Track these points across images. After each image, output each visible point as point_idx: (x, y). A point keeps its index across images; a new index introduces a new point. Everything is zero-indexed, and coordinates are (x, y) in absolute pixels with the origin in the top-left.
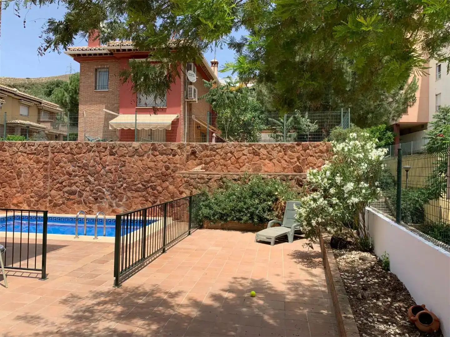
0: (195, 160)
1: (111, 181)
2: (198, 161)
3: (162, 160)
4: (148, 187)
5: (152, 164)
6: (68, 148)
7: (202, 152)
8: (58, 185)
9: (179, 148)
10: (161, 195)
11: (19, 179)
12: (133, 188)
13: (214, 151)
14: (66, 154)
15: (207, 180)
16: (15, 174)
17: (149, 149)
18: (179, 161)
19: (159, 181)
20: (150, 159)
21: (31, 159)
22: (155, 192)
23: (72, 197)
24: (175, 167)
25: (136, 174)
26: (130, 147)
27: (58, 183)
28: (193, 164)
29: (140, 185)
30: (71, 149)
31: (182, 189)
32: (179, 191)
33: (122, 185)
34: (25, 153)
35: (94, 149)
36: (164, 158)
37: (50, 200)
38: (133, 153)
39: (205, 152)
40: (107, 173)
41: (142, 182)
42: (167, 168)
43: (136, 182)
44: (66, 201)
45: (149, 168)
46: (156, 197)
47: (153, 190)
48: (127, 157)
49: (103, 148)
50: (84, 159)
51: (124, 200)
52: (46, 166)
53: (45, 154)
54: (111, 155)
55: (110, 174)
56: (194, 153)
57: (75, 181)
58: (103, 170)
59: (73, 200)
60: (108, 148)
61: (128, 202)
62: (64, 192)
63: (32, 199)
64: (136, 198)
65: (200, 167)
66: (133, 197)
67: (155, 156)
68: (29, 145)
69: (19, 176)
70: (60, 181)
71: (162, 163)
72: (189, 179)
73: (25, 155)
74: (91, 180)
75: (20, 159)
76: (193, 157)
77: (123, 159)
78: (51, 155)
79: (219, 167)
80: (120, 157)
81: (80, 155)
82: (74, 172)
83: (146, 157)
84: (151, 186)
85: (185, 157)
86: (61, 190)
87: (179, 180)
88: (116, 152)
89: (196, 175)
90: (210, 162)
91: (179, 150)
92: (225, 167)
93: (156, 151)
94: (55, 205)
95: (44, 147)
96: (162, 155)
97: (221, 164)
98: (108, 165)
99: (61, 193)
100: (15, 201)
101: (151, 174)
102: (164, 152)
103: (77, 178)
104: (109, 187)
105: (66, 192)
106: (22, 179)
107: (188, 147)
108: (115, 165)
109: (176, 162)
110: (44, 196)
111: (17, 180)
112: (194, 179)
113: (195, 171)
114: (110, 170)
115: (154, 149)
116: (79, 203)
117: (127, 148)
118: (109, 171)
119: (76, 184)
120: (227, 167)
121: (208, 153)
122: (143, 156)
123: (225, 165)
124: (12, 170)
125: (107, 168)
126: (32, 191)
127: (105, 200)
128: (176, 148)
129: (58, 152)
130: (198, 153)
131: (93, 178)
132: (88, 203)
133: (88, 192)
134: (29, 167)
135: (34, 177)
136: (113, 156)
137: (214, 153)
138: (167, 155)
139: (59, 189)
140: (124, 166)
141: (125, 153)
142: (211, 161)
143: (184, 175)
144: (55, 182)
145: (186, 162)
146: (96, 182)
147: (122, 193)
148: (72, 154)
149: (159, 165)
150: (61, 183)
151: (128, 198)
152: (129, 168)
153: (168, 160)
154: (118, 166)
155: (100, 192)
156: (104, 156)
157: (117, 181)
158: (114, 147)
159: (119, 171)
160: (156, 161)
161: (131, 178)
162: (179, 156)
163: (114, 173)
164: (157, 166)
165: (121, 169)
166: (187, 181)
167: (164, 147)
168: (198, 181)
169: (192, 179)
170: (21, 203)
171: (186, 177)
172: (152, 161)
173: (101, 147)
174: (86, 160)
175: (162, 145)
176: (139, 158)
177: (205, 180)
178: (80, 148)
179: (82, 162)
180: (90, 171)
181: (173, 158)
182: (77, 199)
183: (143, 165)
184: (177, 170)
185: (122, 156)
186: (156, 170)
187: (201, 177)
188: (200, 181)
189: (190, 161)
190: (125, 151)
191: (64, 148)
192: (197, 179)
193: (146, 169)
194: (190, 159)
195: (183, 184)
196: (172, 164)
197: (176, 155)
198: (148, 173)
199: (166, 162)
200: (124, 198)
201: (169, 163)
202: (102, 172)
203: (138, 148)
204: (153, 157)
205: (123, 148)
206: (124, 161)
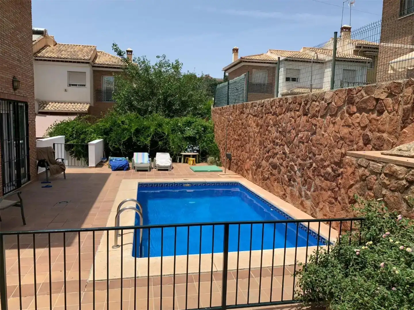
1: (302, 155)
3: (359, 123)
4: (339, 175)
5: (345, 131)
6: (274, 107)
8: (267, 154)
9: (390, 95)
12: (322, 171)
15: (404, 182)
16: (247, 138)
17: (344, 102)
18: (387, 127)
20: (343, 121)
21: (254, 122)
23: (274, 171)
24: (379, 138)
25: (327, 148)
26: (323, 99)
29: (329, 169)
30: (276, 108)
31: (353, 193)
33: (311, 165)
34: (252, 115)
35: (291, 106)
36: (364, 118)
37: (262, 171)
38: (325, 109)
40: (300, 142)
41: (331, 163)
43: (325, 162)
44: (270, 176)
45: (341, 138)
48: (319, 118)
50: (283, 121)
51: (312, 189)
52: (261, 130)
53: (261, 116)
54: (304, 115)
55: (302, 145)
57: (276, 151)
58: (296, 138)
59: (274, 175)
60: (303, 104)
61: (315, 194)
62: (269, 164)
63: (254, 167)
64: (325, 190)
66: (322, 189)
67: (351, 115)
68: (254, 106)
69: (249, 140)
70: (268, 149)
71: (359, 128)
72: (367, 172)
73: (252, 117)
74: (287, 151)
75: (250, 122)
77: (314, 122)
78: (264, 117)
80: (312, 118)
81: (281, 117)
82: (276, 139)
83: (339, 118)
85: (399, 118)
87: (350, 170)
88: (308, 109)
89: (381, 165)
91: (390, 100)
93: (353, 104)
94: (264, 179)
95: (261, 107)
96: (360, 113)
98: (300, 131)
100: (246, 167)
101: (343, 151)
102: (364, 106)
103: (278, 147)
104: (300, 164)
105: (271, 164)
106: (250, 143)
107: (408, 92)
108: (307, 130)
109: (382, 128)
110: (259, 165)
111: (248, 145)
112: (376, 174)
113: (395, 152)
114: (302, 138)
115: (350, 101)
116: (278, 181)
117: (319, 102)
118: (301, 140)
119: (277, 156)
122: (335, 115)
124: (246, 134)
125: (299, 136)
126: (254, 158)
127: (296, 183)
128: (383, 96)
129: (268, 113)
131: (288, 149)
132: (284, 183)
133: (285, 168)
134: (253, 131)
135: (255, 143)
136: (306, 116)
138: (368, 112)
139: (267, 160)
140: (315, 133)
141: (317, 111)
143: (359, 161)
144: (265, 150)
145: (402, 128)
146: (290, 156)
147: (310, 178)
148: (276, 115)
151: (316, 189)
152: (319, 137)
153: (370, 124)
154: (310, 133)
155: (293, 171)
156: (298, 117)
157: (307, 157)
158: (308, 101)
159: (309, 142)
160: (351, 125)
161: (320, 155)
162: (389, 113)
163: (306, 144)
164: (351, 135)
165: (312, 139)
166: (364, 177)
167: (364, 95)
168: (385, 181)
169: (373, 172)
170: (249, 170)
171: (363, 167)
172: (347, 126)
173: (297, 104)
174: (285, 123)
175: (363, 92)
176: (332, 119)
177: (400, 182)
178: (281, 106)
179: (282, 125)
180: (287, 139)
181: (378, 118)
182: (278, 176)
183: (335, 132)
184: (382, 146)
185: (314, 116)
186: (350, 143)
187: (390, 173)
188: (387, 182)
189: (411, 125)
190: (316, 107)
191: (272, 106)
192: (383, 175)
193: (337, 140)
194: (409, 121)
195: (357, 182)
196: (374, 133)
197: (384, 111)
198: (340, 149)
199: (366, 127)
200: (313, 185)
201: (370, 131)
202: (295, 140)
203: (330, 101)
204: (349, 118)
205: (316, 102)
206: (315, 125)
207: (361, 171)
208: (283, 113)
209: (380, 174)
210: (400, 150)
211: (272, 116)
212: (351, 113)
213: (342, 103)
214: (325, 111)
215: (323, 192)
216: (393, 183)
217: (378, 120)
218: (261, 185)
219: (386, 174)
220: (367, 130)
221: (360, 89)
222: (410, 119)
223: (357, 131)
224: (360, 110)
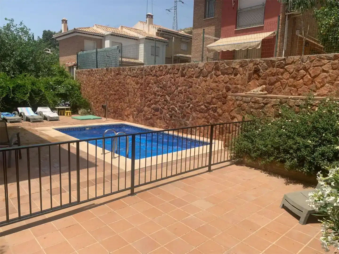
0: (257, 80)
1: (182, 100)
2: (261, 81)
3: (223, 80)
4: (210, 109)
5: (214, 85)
6: (154, 71)
7: (266, 69)
8: (149, 103)
9: (241, 66)
10: (220, 118)
11: (128, 96)
12: (198, 108)
13: (281, 68)
14: (153, 76)
15: (262, 104)
16: (126, 93)
17: (213, 69)
18: (240, 82)
19: (219, 103)
20: (212, 79)
21: (134, 81)
22: (216, 114)
23: (156, 113)
24: (235, 88)
25: (200, 95)
26: (197, 67)
27: (148, 101)
28: (255, 84)
29: (203, 107)
30: (156, 72)
31: (233, 114)
32: (231, 116)
33: (189, 105)
34: (131, 76)
35: (170, 71)
36: (226, 78)
37: (144, 114)
38: (199, 73)
39: (271, 69)
40: (179, 93)
41: (205, 103)
42: (228, 89)
43: (200, 103)
44: (152, 117)
45: (211, 89)
46: (216, 120)
47: (214, 112)
48: (194, 78)
49: (177, 69)
50: (163, 80)
51: (190, 119)
52: (141, 87)
53: (141, 77)
54: (182, 76)
55: (181, 94)
56: (256, 71)
57: (158, 100)
58: (176, 90)
59: (156, 116)
60: (181, 70)
61: (193, 122)
62: (152, 109)
63: (135, 113)
64: (200, 118)
65: (260, 88)
66: (198, 118)
67: (217, 76)
68: (132, 70)
69: (128, 94)
70: (149, 99)
71: (223, 83)
72: (241, 102)
73: (131, 77)
74: (168, 99)
75: (128, 81)
76: (255, 76)
77: (190, 80)
78: (144, 78)
79: (287, 89)
80: (188, 78)
81: (161, 78)
82: (157, 92)
83: (209, 78)
84: (212, 107)
85: (246, 77)
86: (150, 107)
88: (185, 73)
89: (250, 98)
90: (275, 82)
91: (241, 69)
92: (295, 89)
93: (219, 70)
94: (147, 119)
95: (140, 71)
96: (224, 75)
97: (291, 84)
98: (179, 86)
99: (150, 109)
100: (126, 114)
101: (213, 96)
102: (226, 71)
103: (159, 97)
104: (180, 106)
105: (153, 109)
106: (130, 96)
107: (251, 65)
108: (185, 86)
109: (237, 82)
110: (141, 111)
111: (127, 98)
112: (247, 103)
113: (252, 93)
114: (181, 90)
115: (217, 69)
116: (160, 118)
117: (194, 69)
118: (180, 92)
119: (159, 103)
120: (297, 89)
121: (275, 70)
122: (207, 76)
123: (295, 86)
124: (125, 90)
125: (178, 89)
126: (135, 106)
127: (177, 118)
128: (237, 67)
129: (148, 75)
130: (261, 71)
131: (169, 98)
132: (166, 119)
133: (166, 110)
134: (133, 88)
135: (135, 96)
136: (183, 77)
137: (282, 70)
138: (228, 74)
139: (149, 106)
140: (191, 87)
141: (192, 74)
142: (277, 81)
143: (237, 98)
144: (147, 100)
145: (248, 82)
146: (171, 102)
147: (189, 113)
148: (157, 76)
149: (221, 85)
150: (150, 101)
151: (193, 119)
152: (195, 89)
153: (230, 81)
154: (187, 87)
155: (174, 111)
156: (177, 78)
157: (186, 102)
158: (185, 68)
159: (187, 92)
160: (218, 81)
161: (196, 99)
162: (241, 75)
163: (184, 94)
164: (218, 87)
165: (189, 90)
166: (240, 105)
167: (226, 65)
168: (252, 105)
169: (245, 102)
170: (129, 115)
171: (239, 100)
172: (214, 82)
173: (176, 69)
174: (165, 82)
175: (225, 64)
176: (204, 79)
177: (260, 104)
178: (161, 71)
179: (163, 83)
180: (167, 92)
181: (235, 77)
182: (159, 116)
183: (207, 85)
184: (237, 91)
185: (190, 77)
186: (217, 91)
187: (255, 101)
188: (253, 106)
189: (252, 81)
190: (192, 72)
191: (152, 71)
192: (251, 103)
193: (208, 90)
194: (252, 79)
195: (235, 108)
196: (232, 85)
197: (238, 74)
198: (210, 95)
199: (227, 82)
200: (191, 117)
201: (230, 84)
202: (175, 92)
203: (202, 68)
204: (216, 78)
205: (191, 68)
206: (192, 82)
207: (238, 102)
208: (163, 75)
209: (249, 102)
210: (254, 92)
211: (152, 77)
212: (218, 75)
213: (211, 70)
214: (199, 74)
215: (199, 120)
216: (257, 106)
217: (234, 79)
218: (143, 123)
219: (252, 102)
220: (228, 83)
221: (223, 62)
222: (252, 78)
223: (222, 85)
224: (223, 74)
